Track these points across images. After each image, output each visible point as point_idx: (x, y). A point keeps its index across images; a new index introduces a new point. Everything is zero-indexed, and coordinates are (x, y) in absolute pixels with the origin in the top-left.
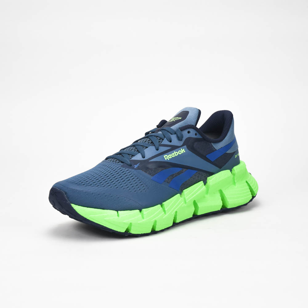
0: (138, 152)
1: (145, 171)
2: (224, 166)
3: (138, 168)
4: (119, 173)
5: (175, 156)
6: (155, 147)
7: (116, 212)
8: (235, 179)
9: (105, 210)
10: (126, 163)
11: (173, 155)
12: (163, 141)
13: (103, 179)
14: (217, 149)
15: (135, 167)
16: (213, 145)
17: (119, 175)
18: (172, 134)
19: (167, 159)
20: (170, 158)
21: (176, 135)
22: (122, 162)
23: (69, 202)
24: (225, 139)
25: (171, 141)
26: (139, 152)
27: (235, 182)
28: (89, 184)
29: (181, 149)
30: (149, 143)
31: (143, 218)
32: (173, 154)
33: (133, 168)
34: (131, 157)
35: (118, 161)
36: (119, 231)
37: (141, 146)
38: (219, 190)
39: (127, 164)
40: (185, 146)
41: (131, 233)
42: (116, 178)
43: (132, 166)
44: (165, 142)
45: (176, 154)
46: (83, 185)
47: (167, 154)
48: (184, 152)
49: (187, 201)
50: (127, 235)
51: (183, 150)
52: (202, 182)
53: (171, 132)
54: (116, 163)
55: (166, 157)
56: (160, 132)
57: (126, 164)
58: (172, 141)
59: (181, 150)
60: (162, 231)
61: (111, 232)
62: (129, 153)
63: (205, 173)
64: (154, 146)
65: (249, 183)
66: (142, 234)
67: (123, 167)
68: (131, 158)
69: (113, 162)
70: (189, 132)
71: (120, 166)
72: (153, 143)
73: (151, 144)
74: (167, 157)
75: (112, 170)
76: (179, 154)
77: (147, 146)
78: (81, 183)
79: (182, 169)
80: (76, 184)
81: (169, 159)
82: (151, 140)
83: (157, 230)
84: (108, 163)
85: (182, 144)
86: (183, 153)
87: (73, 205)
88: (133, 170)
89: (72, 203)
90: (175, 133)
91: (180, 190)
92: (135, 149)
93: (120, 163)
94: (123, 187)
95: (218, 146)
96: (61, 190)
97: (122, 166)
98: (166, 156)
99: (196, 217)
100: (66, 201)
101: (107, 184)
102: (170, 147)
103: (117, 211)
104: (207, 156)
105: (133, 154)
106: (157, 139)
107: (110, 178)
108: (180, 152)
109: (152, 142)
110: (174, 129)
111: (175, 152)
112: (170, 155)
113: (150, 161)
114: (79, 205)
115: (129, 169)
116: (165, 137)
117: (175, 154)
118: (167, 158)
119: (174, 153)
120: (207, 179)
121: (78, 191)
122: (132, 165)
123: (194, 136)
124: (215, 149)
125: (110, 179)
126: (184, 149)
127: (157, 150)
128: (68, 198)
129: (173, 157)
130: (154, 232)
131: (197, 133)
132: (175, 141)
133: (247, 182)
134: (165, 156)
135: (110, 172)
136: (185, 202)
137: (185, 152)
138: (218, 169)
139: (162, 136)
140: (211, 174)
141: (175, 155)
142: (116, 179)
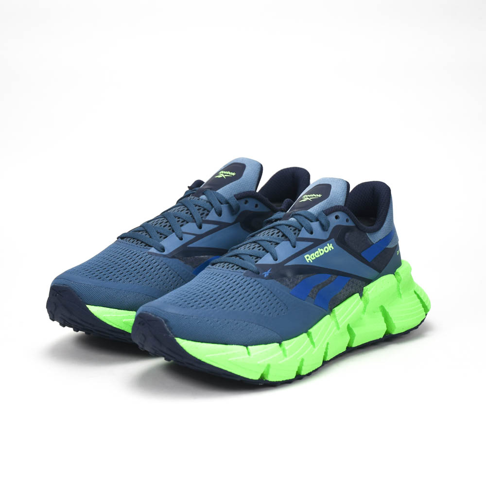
0: (264, 251)
1: (280, 282)
2: (384, 268)
3: (270, 277)
4: (242, 286)
5: (320, 256)
6: (291, 242)
7: (245, 348)
8: (400, 288)
9: (229, 346)
10: (250, 270)
11: (317, 254)
12: (301, 232)
13: (221, 297)
14: (374, 243)
15: (265, 276)
16: (369, 237)
17: (243, 290)
18: (312, 222)
19: (309, 261)
20: (313, 259)
21: (318, 222)
22: (243, 268)
23: (172, 334)
24: (384, 226)
25: (312, 233)
26: (267, 252)
27: (400, 293)
28: (201, 305)
29: (328, 244)
30: (278, 236)
31: (286, 356)
32: (317, 252)
33: (263, 277)
34: (256, 259)
35: (235, 267)
36: (250, 378)
37: (268, 241)
38: (379, 307)
39: (252, 271)
41: (268, 381)
42: (239, 293)
43: (260, 274)
44: (304, 234)
45: (322, 252)
46: (192, 307)
47: (308, 252)
48: (331, 248)
49: (340, 326)
50: (262, 384)
52: (357, 295)
53: (310, 218)
54: (234, 270)
55: (308, 258)
56: (292, 219)
57: (250, 272)
58: (313, 231)
59: (327, 246)
60: (309, 375)
61: (239, 380)
62: (251, 254)
63: (360, 281)
64: (288, 242)
65: (418, 293)
66: (283, 381)
67: (248, 276)
68: (256, 262)
69: (227, 268)
70: (337, 217)
71: (242, 274)
72: (287, 237)
73: (283, 238)
74: (310, 258)
75: (230, 281)
76: (325, 252)
77: (277, 241)
78: (188, 304)
79: (330, 275)
80: (180, 305)
81: (311, 261)
82: (282, 232)
83: (303, 373)
84: (220, 271)
85: (328, 237)
86: (330, 250)
87: (179, 340)
88: (263, 280)
89: (177, 337)
90: (317, 220)
91: (329, 309)
92: (259, 247)
93: (240, 270)
94: (251, 307)
95: (376, 238)
96: (158, 317)
97: (244, 275)
98: (308, 255)
99: (351, 351)
100: (168, 333)
101: (228, 303)
102: (311, 242)
103: (246, 346)
104: (363, 254)
105: (258, 256)
106: (291, 229)
107: (230, 294)
108: (326, 249)
109: (284, 235)
110: (313, 213)
111: (319, 249)
112: (313, 254)
113: (285, 265)
114: (188, 340)
115: (257, 279)
116: (303, 226)
117: (319, 252)
118: (309, 259)
120: (363, 290)
121: (186, 317)
122: (260, 272)
123: (345, 224)
124: (372, 242)
125: (230, 296)
126: (331, 245)
127: (294, 247)
128: (170, 329)
129: (317, 256)
130: (299, 378)
131: (349, 219)
132: (318, 233)
133: (415, 292)
134: (306, 256)
135: (227, 285)
136: (339, 328)
137: (333, 248)
138: (377, 273)
139: (298, 225)
140: (369, 281)
142: (239, 295)
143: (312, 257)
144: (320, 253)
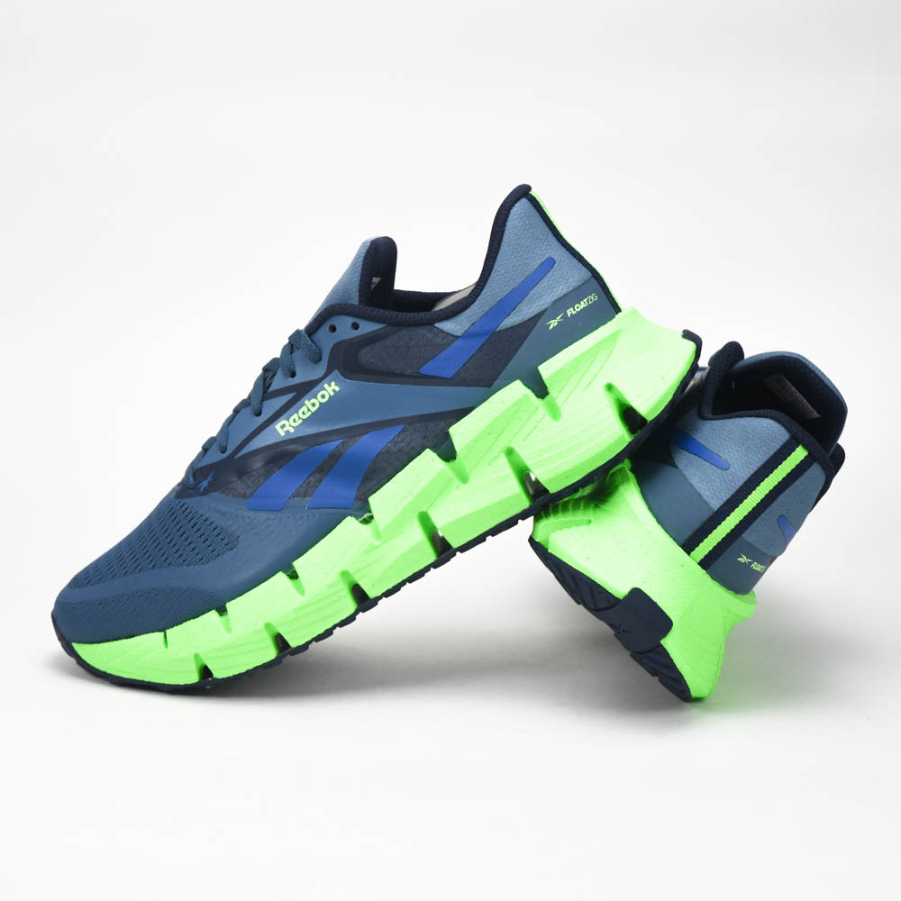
1: (224, 493)
2: (500, 372)
3: (210, 488)
5: (313, 414)
6: (252, 408)
11: (303, 413)
12: (275, 380)
14: (461, 335)
15: (202, 489)
16: (444, 329)
19: (287, 432)
20: (295, 425)
25: (293, 374)
27: (555, 405)
29: (326, 386)
32: (304, 409)
33: (198, 494)
38: (503, 451)
40: (336, 372)
41: (218, 679)
43: (196, 488)
44: (279, 381)
45: (314, 405)
47: (285, 415)
48: (334, 391)
51: (330, 386)
52: (428, 451)
55: (283, 426)
57: (183, 489)
58: (297, 370)
59: (324, 389)
63: (437, 422)
65: (618, 386)
70: (332, 329)
74: (286, 427)
76: (320, 403)
79: (341, 441)
81: (292, 431)
83: (295, 643)
85: (323, 371)
86: (332, 394)
87: (75, 646)
88: (198, 498)
89: (72, 642)
91: (359, 502)
95: (464, 322)
98: (284, 422)
102: (290, 393)
103: (163, 630)
108: (323, 397)
111: (306, 402)
112: (295, 416)
113: (237, 456)
114: (83, 643)
115: (187, 500)
117: (309, 406)
118: (285, 429)
119: (304, 404)
120: (449, 434)
122: (197, 483)
123: (352, 334)
124: (453, 336)
126: (333, 383)
127: (258, 414)
129: (305, 417)
132: (305, 370)
133: (609, 387)
134: (278, 427)
137: (337, 389)
140: (463, 413)
141: (309, 410)
143: (294, 421)
144: (311, 407)
